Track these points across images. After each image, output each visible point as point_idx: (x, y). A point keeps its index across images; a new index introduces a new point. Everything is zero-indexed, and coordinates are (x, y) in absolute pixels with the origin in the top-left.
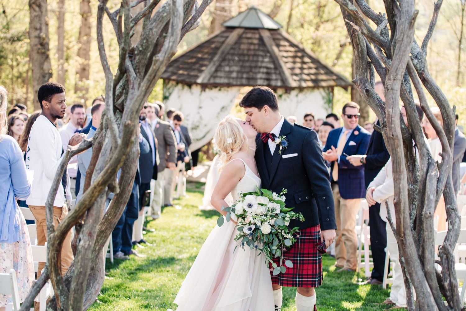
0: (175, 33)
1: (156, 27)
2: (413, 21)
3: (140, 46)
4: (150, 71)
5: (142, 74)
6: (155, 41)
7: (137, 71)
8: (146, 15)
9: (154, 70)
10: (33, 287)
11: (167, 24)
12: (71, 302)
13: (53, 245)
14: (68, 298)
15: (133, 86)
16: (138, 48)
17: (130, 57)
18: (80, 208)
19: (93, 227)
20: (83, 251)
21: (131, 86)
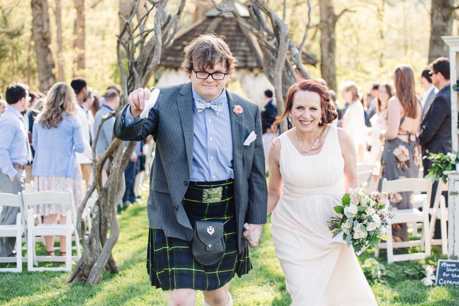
0: (158, 54)
1: (148, 49)
2: (287, 38)
3: (140, 60)
4: (146, 74)
5: (142, 74)
6: (147, 57)
7: (139, 73)
8: (142, 42)
9: (148, 73)
10: (87, 193)
11: (154, 47)
12: (109, 199)
13: (98, 169)
14: (106, 199)
15: (137, 81)
16: (139, 61)
17: (135, 66)
18: (112, 147)
19: (119, 157)
20: (114, 170)
21: (136, 81)
